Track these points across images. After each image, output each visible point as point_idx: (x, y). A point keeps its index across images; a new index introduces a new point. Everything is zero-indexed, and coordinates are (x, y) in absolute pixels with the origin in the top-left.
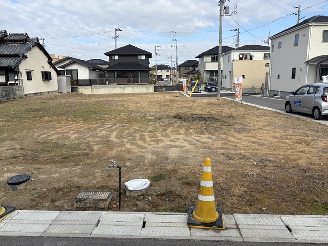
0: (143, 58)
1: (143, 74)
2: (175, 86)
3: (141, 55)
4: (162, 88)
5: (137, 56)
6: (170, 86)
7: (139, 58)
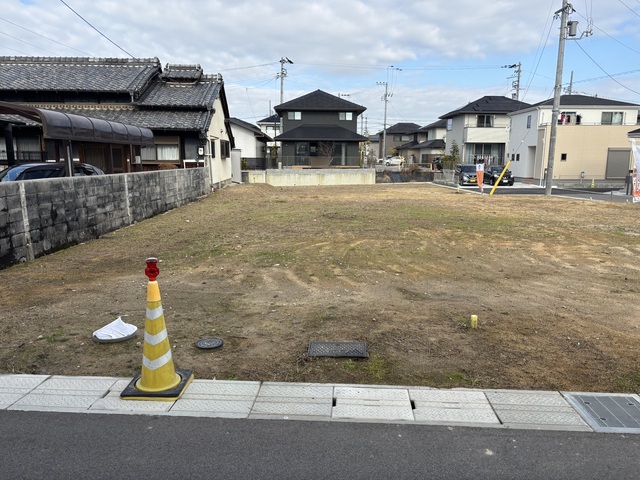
0: (349, 116)
1: (349, 147)
2: (407, 172)
3: (346, 111)
4: (383, 177)
5: (336, 112)
6: (398, 173)
7: (341, 117)
